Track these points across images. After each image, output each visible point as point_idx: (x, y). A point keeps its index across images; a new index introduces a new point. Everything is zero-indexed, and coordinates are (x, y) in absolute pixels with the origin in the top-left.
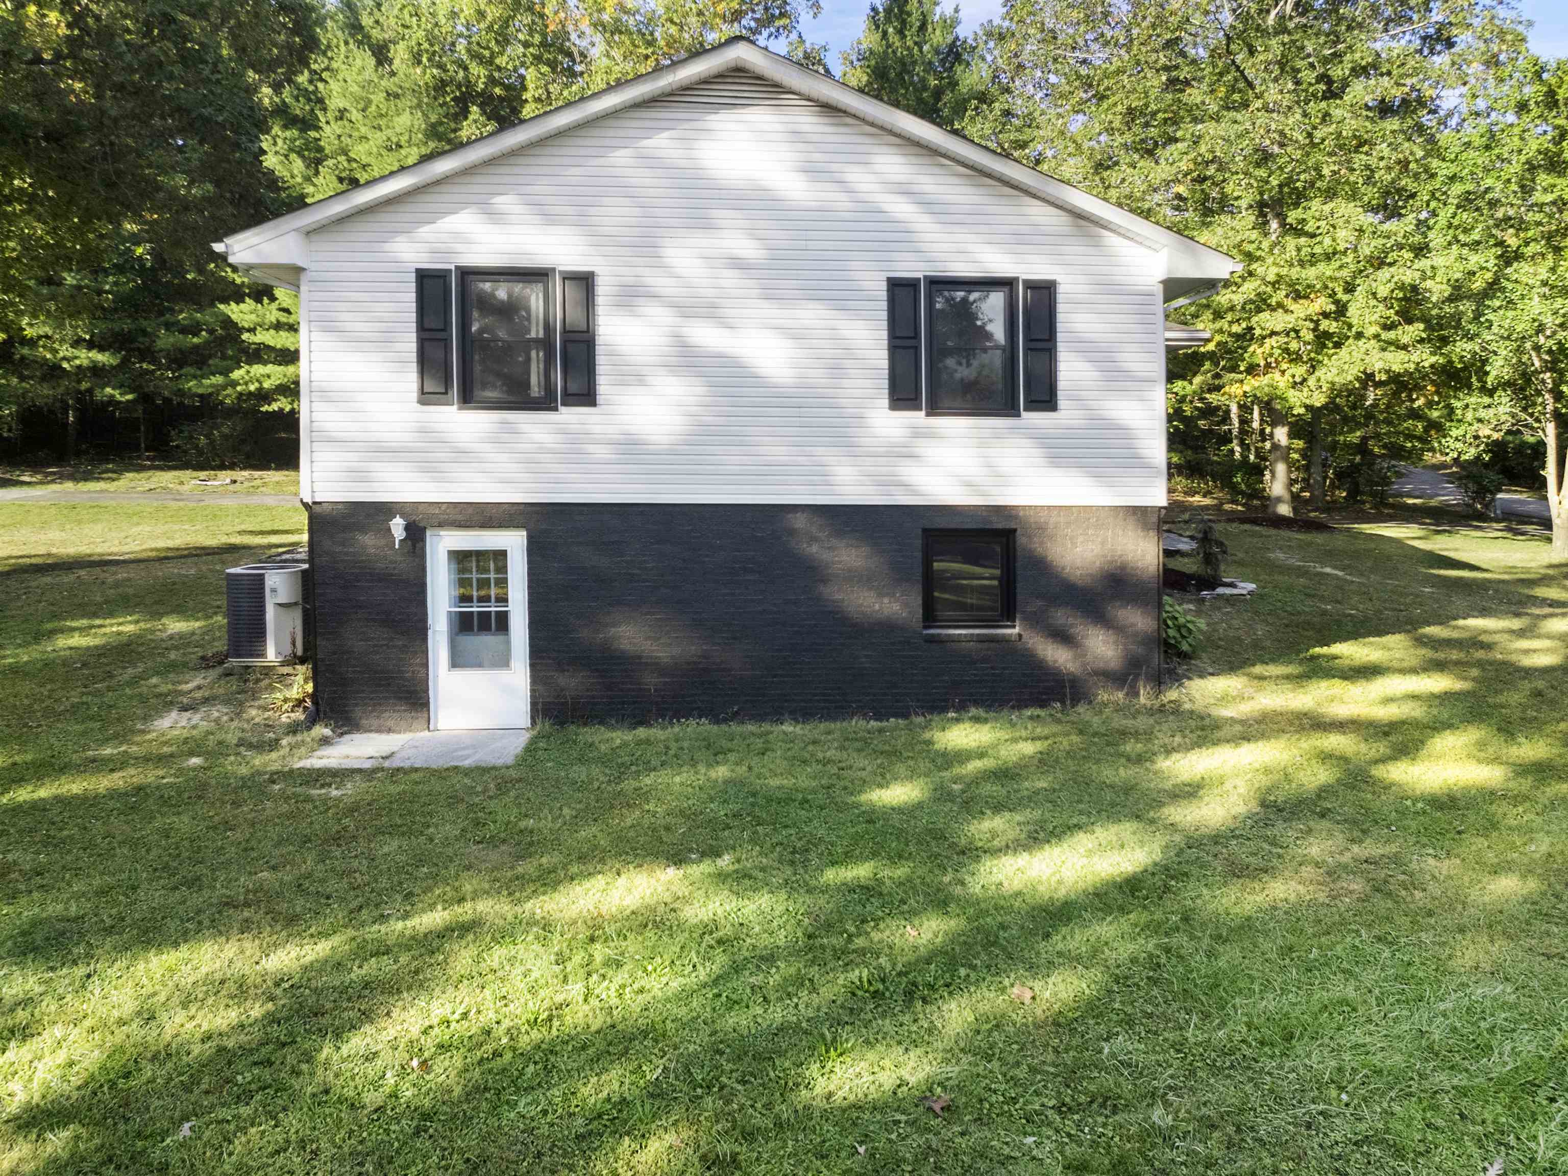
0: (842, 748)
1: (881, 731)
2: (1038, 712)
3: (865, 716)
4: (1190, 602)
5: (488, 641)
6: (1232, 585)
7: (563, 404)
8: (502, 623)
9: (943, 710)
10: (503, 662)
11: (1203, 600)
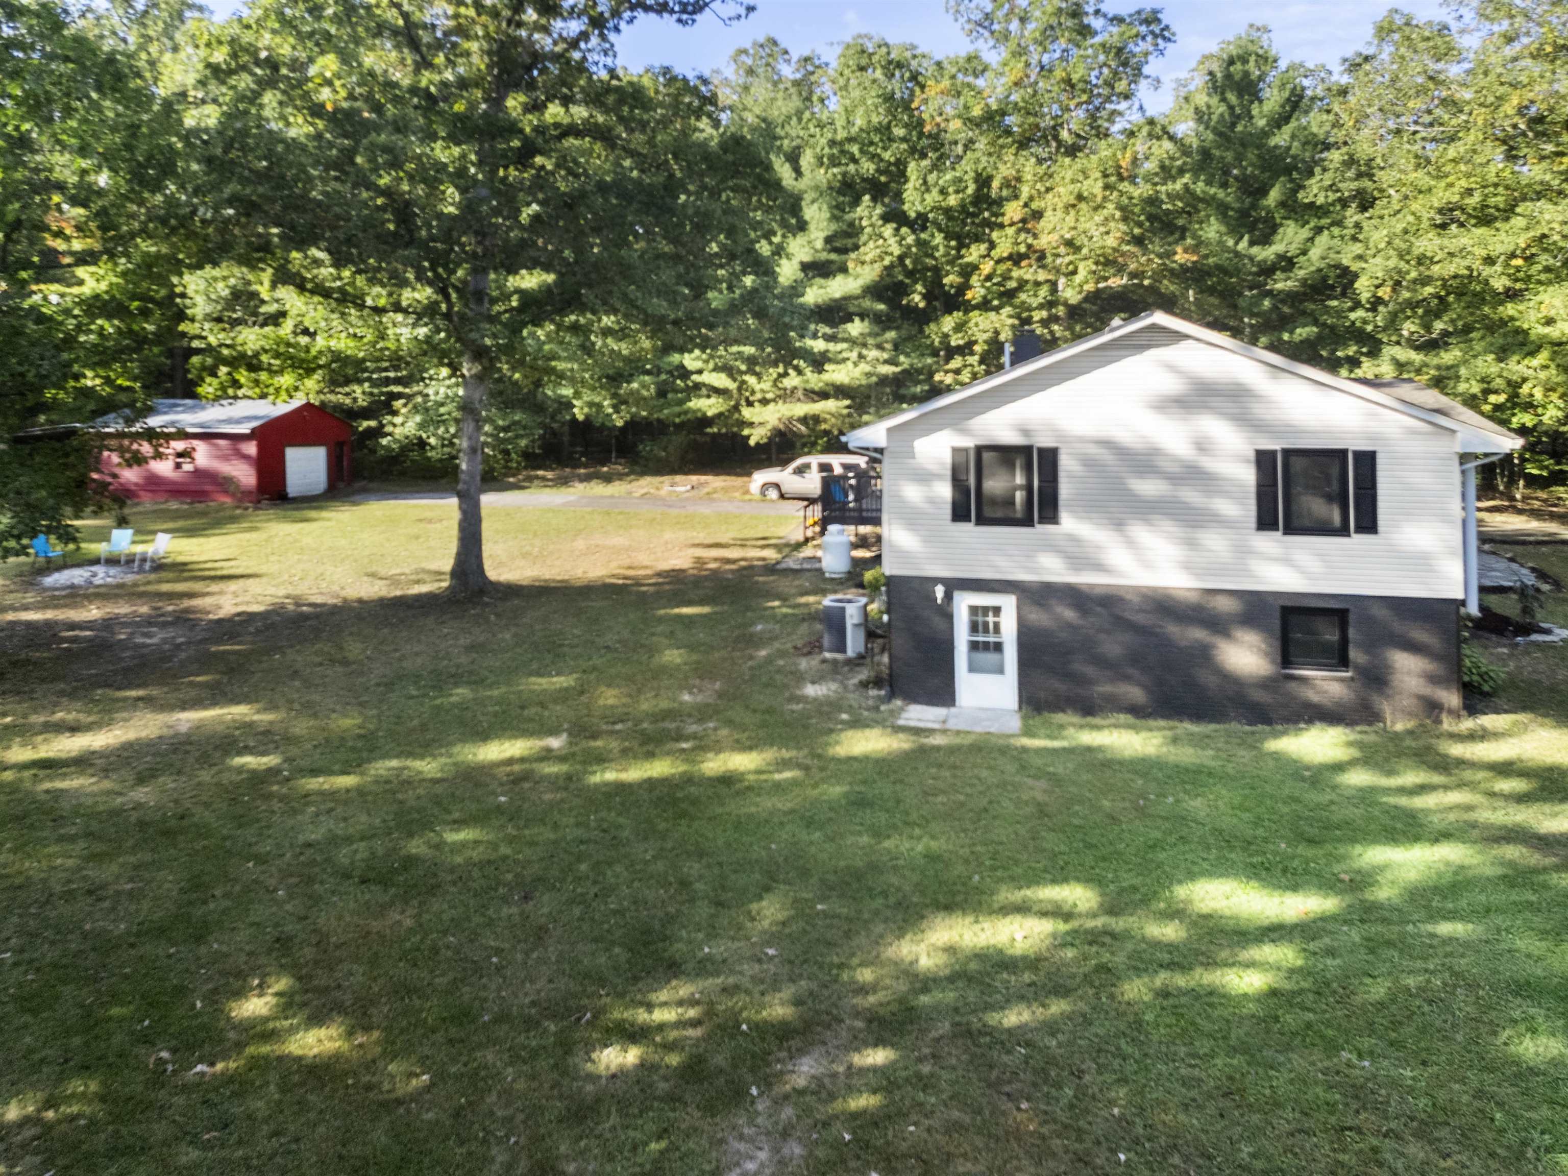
0: (1227, 743)
1: (1253, 733)
2: (1366, 728)
3: (1239, 722)
4: (1505, 646)
5: (990, 657)
6: (1548, 632)
7: (1040, 522)
8: (998, 647)
9: (1296, 722)
10: (1000, 670)
11: (1517, 645)
